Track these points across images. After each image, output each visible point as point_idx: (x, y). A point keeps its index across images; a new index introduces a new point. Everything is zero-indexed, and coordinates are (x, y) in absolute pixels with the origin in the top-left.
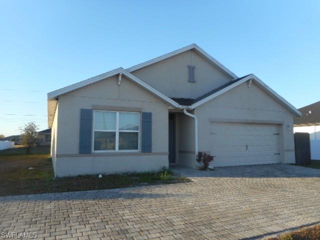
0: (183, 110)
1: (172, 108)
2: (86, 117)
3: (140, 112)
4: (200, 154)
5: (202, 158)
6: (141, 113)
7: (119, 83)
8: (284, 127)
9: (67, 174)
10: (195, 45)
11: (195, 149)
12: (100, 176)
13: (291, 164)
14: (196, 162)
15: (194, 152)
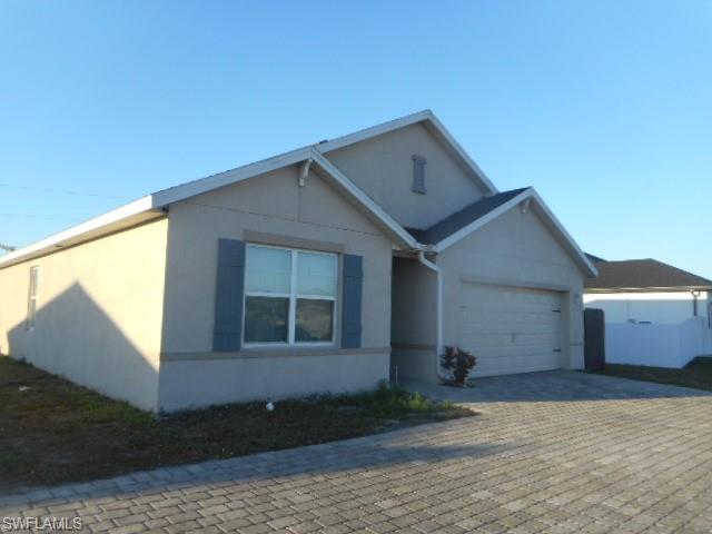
0: (417, 253)
1: (398, 249)
2: (231, 260)
3: (339, 254)
4: (449, 351)
5: (454, 360)
6: (342, 256)
7: (302, 183)
8: (571, 296)
9: (184, 405)
10: (429, 112)
11: (436, 339)
12: (270, 406)
13: (580, 371)
14: (439, 369)
15: (434, 348)
